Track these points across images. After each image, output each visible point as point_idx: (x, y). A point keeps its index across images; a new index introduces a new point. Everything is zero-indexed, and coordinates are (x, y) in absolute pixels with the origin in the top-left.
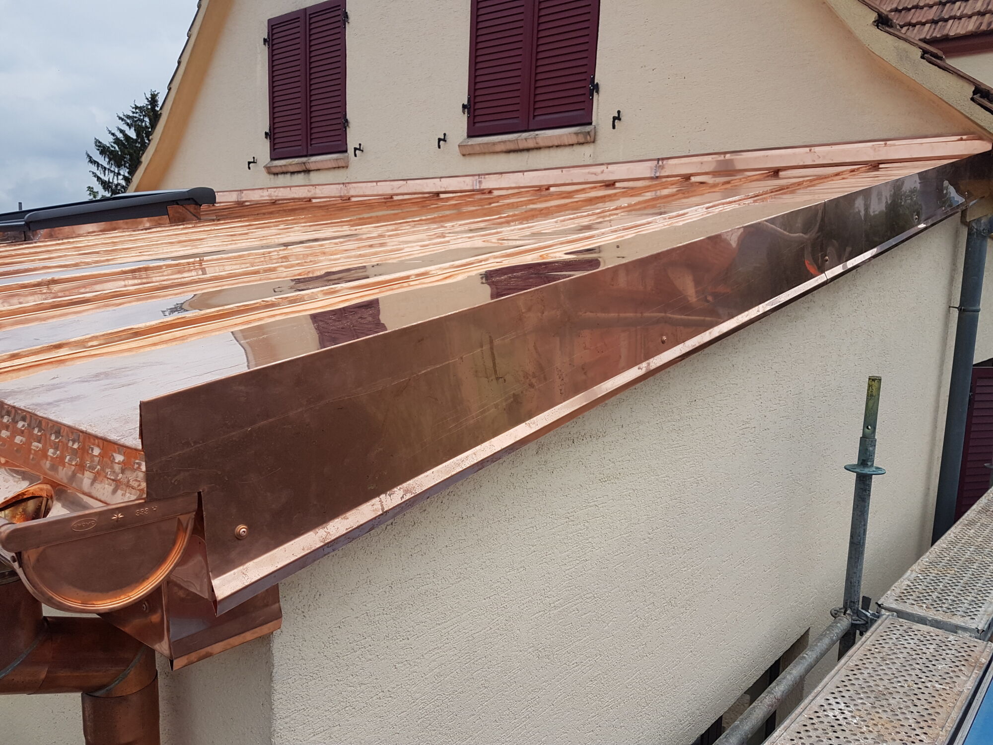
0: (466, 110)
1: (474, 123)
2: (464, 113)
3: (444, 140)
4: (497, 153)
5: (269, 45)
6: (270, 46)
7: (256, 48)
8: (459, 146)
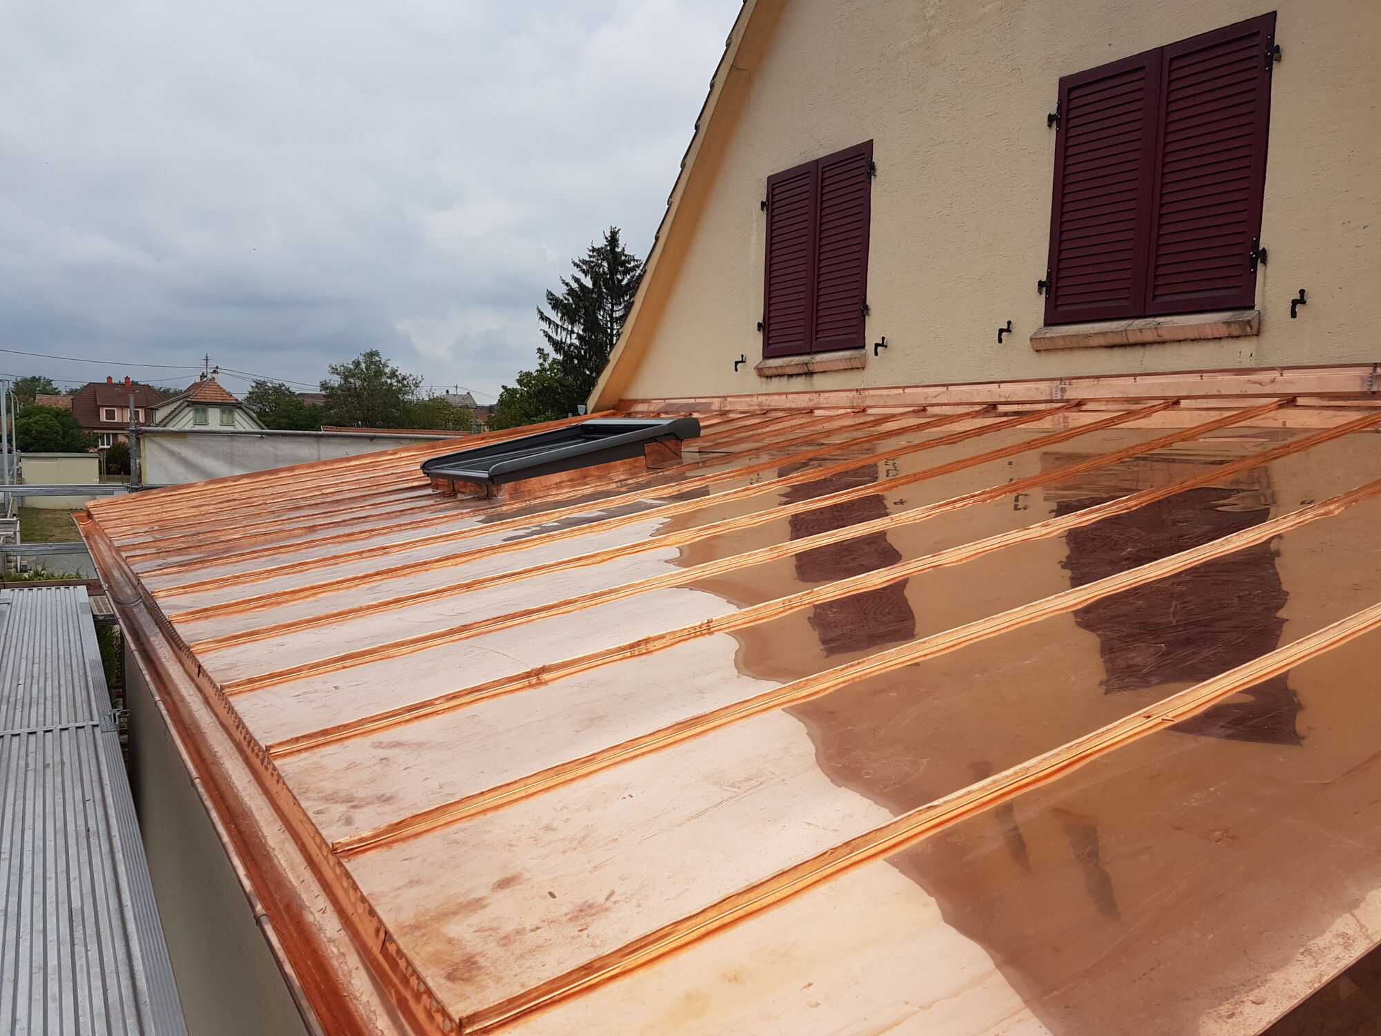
0: (1044, 289)
1: (1056, 306)
2: (1041, 293)
3: (1008, 330)
4: (1092, 348)
5: (767, 211)
6: (770, 210)
7: (752, 214)
8: (1031, 339)
